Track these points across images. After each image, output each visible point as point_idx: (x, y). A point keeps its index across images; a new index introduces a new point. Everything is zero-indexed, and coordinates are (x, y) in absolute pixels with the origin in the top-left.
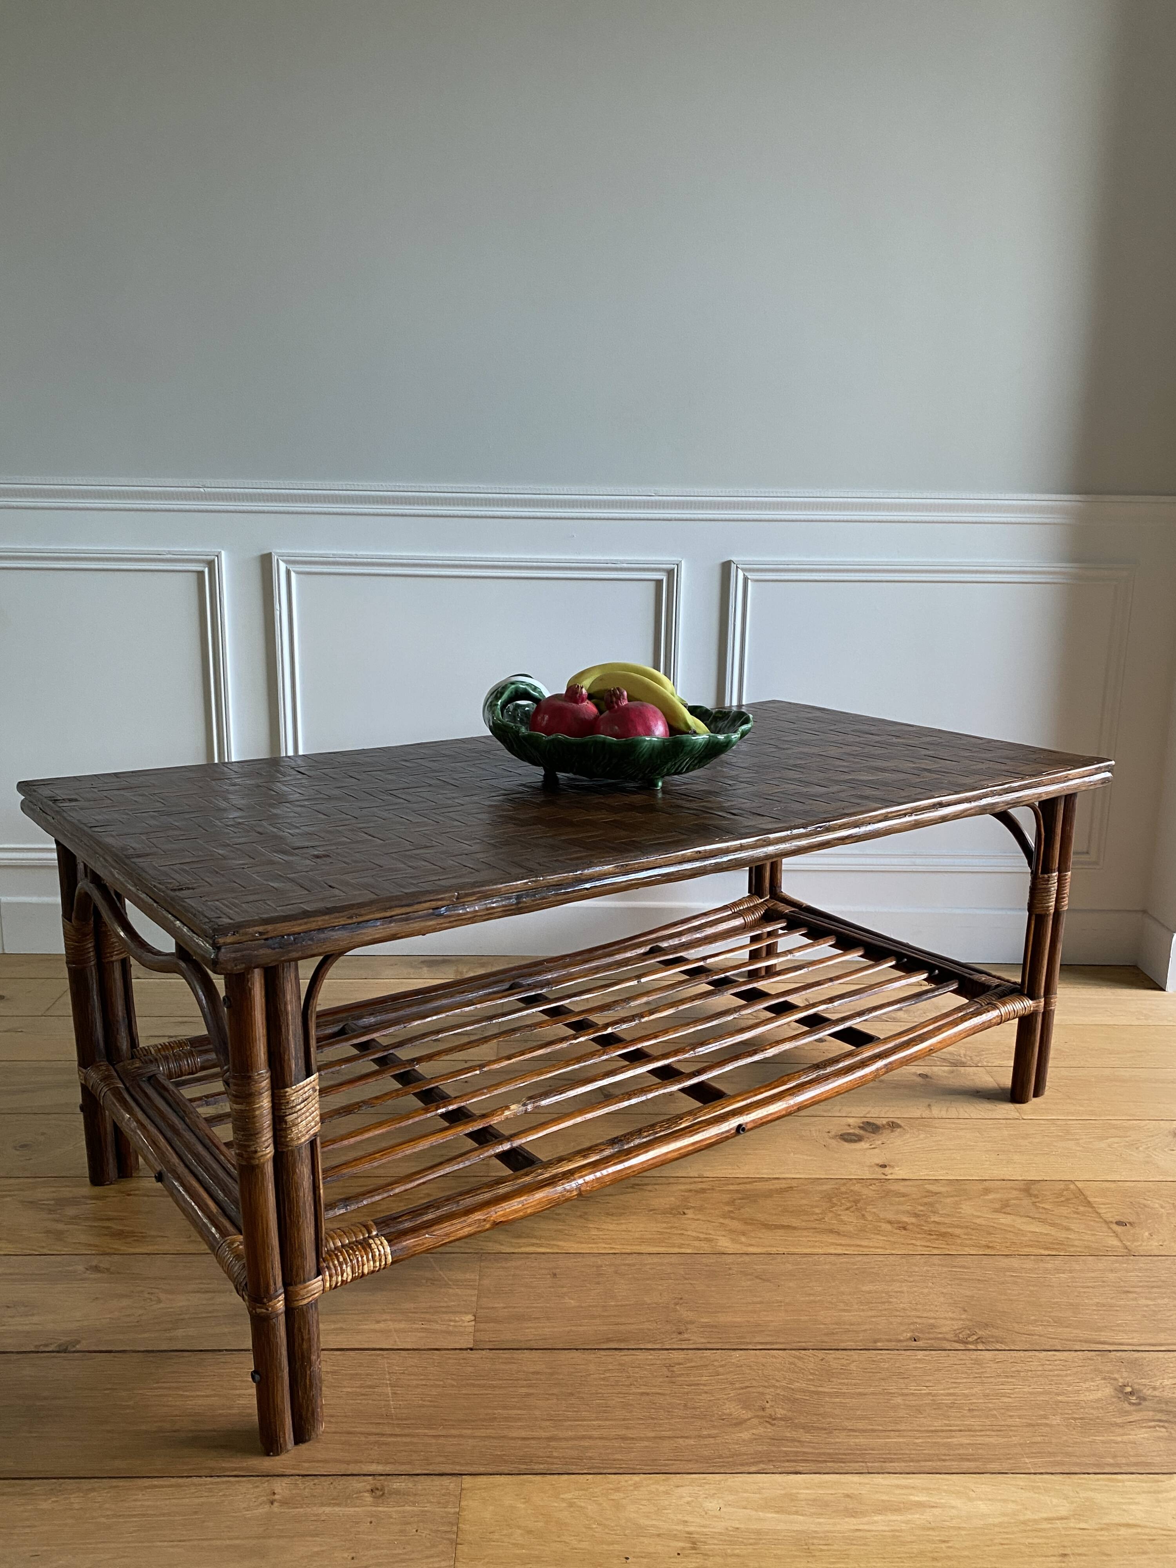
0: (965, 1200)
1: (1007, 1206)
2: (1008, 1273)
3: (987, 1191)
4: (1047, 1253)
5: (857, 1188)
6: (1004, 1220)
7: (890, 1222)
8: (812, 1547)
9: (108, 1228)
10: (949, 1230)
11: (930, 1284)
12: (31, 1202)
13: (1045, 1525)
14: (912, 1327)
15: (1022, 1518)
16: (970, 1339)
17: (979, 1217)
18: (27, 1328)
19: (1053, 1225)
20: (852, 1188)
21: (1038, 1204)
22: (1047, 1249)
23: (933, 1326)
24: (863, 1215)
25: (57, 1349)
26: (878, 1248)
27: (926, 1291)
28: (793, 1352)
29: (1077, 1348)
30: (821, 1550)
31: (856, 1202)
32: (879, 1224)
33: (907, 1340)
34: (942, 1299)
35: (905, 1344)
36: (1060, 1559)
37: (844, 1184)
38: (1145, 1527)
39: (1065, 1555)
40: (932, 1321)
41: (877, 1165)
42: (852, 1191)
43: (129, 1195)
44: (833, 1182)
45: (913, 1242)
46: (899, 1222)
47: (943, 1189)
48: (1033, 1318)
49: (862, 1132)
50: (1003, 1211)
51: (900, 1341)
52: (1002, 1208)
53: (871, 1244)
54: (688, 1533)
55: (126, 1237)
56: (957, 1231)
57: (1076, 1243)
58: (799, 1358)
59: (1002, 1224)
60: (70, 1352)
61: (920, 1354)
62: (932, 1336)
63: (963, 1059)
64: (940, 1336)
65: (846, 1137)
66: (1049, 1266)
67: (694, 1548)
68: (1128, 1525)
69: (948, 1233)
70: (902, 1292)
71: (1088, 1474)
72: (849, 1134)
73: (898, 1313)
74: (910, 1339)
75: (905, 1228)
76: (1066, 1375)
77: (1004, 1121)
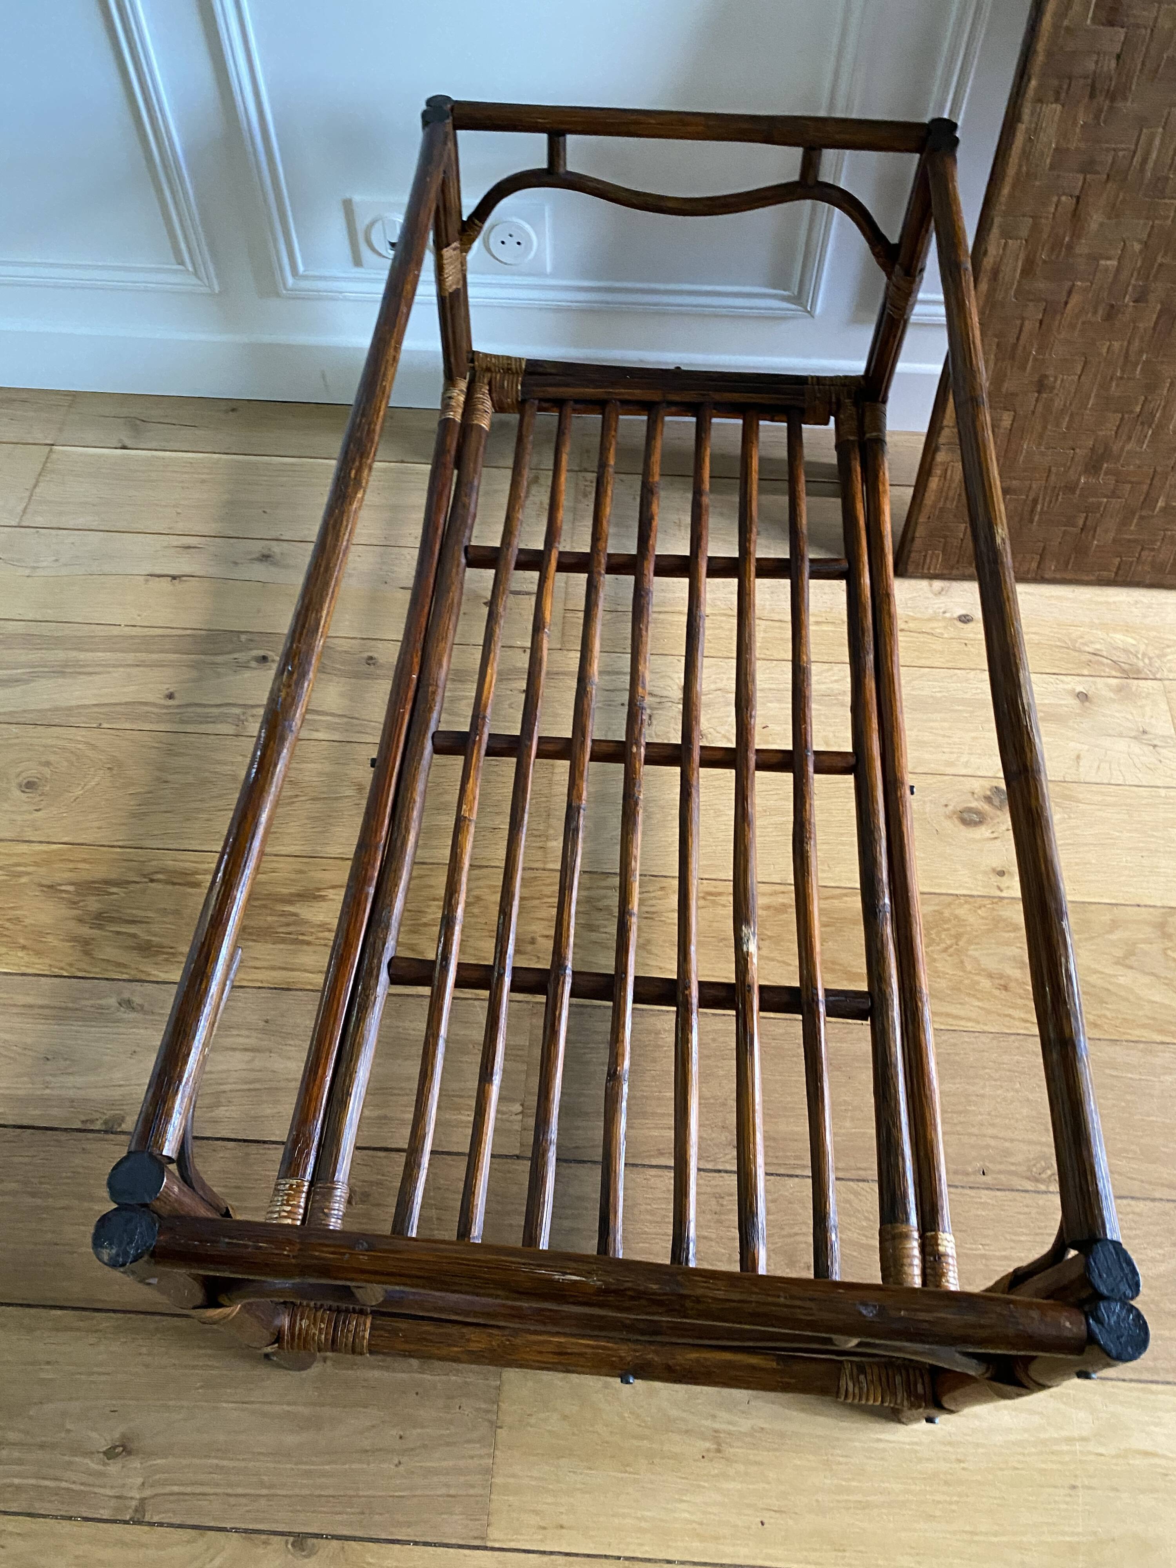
0: (1086, 939)
1: (1132, 953)
2: (1108, 1071)
3: (1114, 925)
4: (1159, 1038)
5: (962, 912)
6: (1125, 978)
7: (990, 976)
8: (830, 1458)
9: (134, 936)
11: (1018, 1086)
12: (50, 887)
13: (1065, 1448)
14: (984, 1153)
15: (1042, 1436)
16: (1044, 1176)
17: (1096, 972)
18: (71, 1093)
20: (957, 912)
21: (1169, 952)
22: (1161, 1032)
23: (1007, 1153)
24: (962, 962)
25: (103, 1128)
26: (969, 1019)
27: (1010, 1095)
28: (851, 1183)
29: (1157, 1195)
30: (840, 1463)
31: (958, 937)
32: (976, 978)
33: (974, 1173)
34: (1025, 1111)
35: (972, 1178)
36: (1068, 1491)
37: (950, 904)
38: (1164, 1457)
39: (1074, 1487)
40: (1007, 1144)
41: (994, 870)
42: (956, 917)
43: (152, 881)
44: (937, 899)
45: (1011, 1011)
46: (1001, 976)
48: (1119, 1146)
49: (985, 807)
50: (1127, 962)
52: (1126, 957)
53: (962, 1013)
54: (716, 1431)
55: (158, 953)
58: (856, 1194)
59: (1120, 985)
60: (116, 1133)
61: (985, 1196)
62: (1002, 1167)
63: (1141, 664)
64: (1013, 1168)
65: (965, 815)
66: (1158, 1061)
67: (719, 1451)
68: (1146, 1454)
70: (983, 1096)
71: (1124, 1380)
72: (970, 810)
73: (973, 1130)
74: (981, 1171)
75: (1006, 988)
76: (1137, 1236)
77: (1163, 792)
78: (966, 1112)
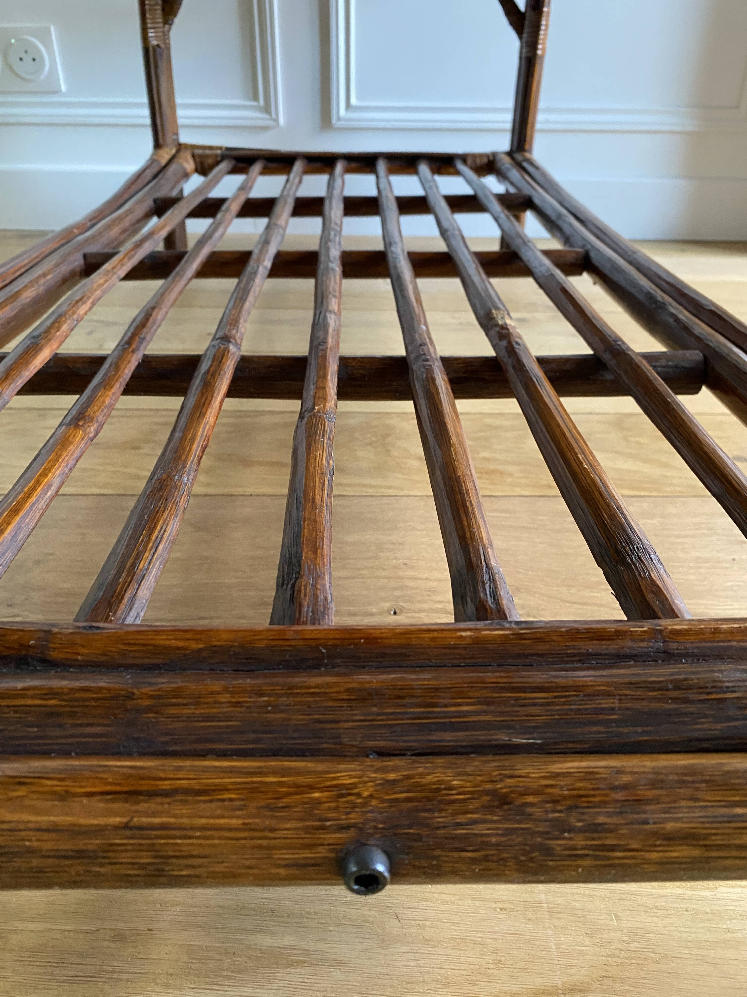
10: (500, 467)
19: (646, 461)
33: (381, 613)
47: (506, 423)
51: (372, 614)
56: (510, 468)
57: (675, 481)
64: (440, 606)
69: (498, 471)
73: (383, 573)
74: (388, 612)
78: (377, 557)
